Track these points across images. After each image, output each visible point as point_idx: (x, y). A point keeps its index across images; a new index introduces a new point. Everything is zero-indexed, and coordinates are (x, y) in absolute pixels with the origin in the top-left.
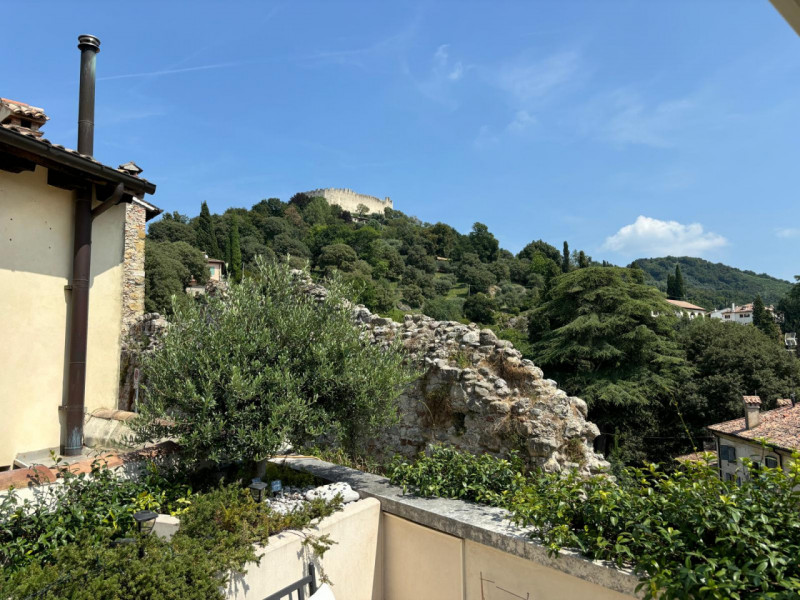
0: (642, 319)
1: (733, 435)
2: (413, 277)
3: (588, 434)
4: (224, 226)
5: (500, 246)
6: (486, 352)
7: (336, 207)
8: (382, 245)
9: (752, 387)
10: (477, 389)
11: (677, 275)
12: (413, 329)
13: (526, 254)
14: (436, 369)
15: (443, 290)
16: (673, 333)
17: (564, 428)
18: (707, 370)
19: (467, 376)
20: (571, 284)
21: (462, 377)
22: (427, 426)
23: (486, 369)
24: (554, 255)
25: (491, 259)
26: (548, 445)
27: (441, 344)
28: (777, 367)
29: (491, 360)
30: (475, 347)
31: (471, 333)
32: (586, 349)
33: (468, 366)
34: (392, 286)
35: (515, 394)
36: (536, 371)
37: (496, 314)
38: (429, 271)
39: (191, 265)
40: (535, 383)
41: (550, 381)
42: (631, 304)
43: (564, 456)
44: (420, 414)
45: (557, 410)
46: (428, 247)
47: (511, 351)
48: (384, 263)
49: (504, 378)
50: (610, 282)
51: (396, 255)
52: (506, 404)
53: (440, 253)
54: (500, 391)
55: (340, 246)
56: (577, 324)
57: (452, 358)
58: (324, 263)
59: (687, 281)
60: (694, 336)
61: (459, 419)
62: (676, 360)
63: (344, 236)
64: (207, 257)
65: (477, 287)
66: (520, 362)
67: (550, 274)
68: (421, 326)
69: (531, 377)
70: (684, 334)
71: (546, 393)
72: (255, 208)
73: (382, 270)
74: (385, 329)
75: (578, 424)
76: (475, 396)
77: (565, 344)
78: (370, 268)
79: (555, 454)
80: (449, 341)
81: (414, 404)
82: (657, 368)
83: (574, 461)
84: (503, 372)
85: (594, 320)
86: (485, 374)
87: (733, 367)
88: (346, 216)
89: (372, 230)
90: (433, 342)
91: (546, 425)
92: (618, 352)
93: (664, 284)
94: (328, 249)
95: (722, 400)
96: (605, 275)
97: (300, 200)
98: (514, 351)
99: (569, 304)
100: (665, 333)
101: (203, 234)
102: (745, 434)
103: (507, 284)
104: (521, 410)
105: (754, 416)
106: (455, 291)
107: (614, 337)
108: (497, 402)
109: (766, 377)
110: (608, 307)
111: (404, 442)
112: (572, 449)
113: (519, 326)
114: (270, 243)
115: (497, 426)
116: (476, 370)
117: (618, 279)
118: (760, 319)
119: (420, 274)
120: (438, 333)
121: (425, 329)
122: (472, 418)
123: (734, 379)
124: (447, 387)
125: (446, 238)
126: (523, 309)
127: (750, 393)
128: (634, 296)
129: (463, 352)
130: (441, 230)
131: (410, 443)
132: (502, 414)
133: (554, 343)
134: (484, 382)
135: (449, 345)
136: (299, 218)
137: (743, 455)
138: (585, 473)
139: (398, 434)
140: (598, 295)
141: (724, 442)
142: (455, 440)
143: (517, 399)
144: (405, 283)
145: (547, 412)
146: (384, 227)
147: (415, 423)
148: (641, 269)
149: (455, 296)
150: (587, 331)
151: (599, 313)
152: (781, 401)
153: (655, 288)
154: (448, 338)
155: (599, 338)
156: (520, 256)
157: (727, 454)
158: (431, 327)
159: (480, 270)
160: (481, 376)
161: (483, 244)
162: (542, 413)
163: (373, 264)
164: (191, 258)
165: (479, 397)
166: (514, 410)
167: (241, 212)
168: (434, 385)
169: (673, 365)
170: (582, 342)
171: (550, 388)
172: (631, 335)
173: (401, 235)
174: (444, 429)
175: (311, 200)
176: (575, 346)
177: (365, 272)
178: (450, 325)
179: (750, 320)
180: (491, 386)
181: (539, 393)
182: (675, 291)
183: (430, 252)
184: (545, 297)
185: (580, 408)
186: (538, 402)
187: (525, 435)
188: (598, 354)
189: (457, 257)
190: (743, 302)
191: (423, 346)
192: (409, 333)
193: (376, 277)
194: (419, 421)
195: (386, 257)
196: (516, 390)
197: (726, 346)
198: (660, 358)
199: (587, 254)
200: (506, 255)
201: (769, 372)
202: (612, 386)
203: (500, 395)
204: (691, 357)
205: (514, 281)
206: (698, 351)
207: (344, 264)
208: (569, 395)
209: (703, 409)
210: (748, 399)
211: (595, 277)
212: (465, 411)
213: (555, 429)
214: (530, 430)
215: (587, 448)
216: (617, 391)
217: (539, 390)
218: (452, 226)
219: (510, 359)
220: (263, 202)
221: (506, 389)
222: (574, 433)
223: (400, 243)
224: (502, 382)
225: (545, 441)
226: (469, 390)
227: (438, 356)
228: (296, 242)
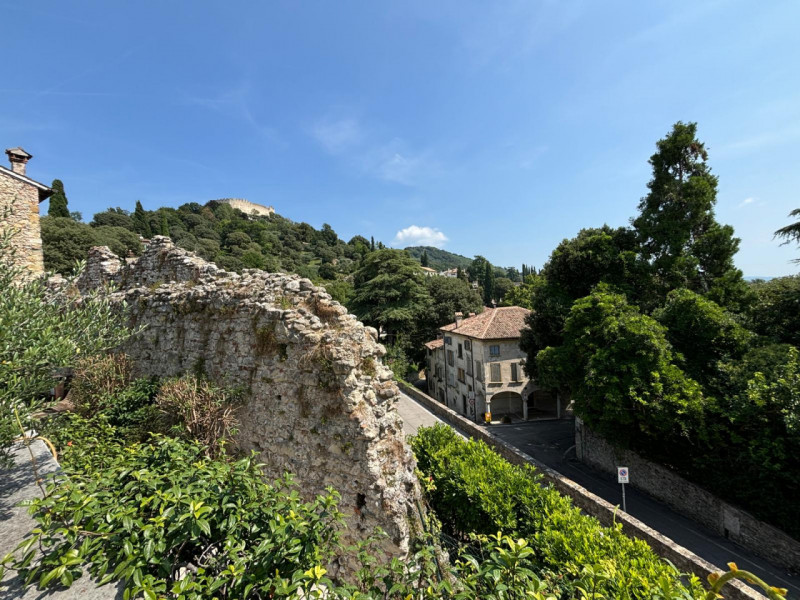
0: (410, 276)
1: (450, 332)
2: (288, 253)
3: (378, 353)
4: (157, 219)
5: (338, 238)
6: (305, 296)
7: (237, 210)
8: (267, 234)
9: (458, 308)
10: (296, 325)
11: (426, 255)
12: (249, 279)
13: (352, 242)
14: (263, 311)
15: (306, 261)
16: (424, 283)
17: (360, 351)
18: (439, 301)
19: (287, 316)
20: (374, 258)
21: (284, 317)
22: (258, 355)
23: (304, 309)
24: (367, 244)
25: (333, 244)
26: (347, 366)
27: (269, 292)
28: (468, 298)
29: (308, 302)
30: (296, 292)
31: (294, 282)
32: (382, 292)
33: (290, 307)
34: (275, 259)
35: (325, 328)
36: (341, 308)
37: (337, 275)
38: (298, 250)
39: (128, 243)
40: (340, 318)
41: (352, 316)
42: (404, 268)
43: (360, 372)
44: (253, 346)
45: (356, 338)
46: (297, 236)
47: (323, 295)
48: (269, 245)
49: (317, 315)
50: (394, 257)
51: (277, 240)
52: (318, 336)
53: (304, 240)
54: (314, 326)
55: (240, 234)
56: (378, 279)
57: (277, 301)
58: (229, 244)
59: (429, 258)
60: (433, 284)
61: (282, 348)
62: (425, 296)
63: (242, 227)
64: (142, 238)
65: (326, 259)
66: (329, 303)
67: (364, 253)
68: (255, 277)
69: (337, 314)
70: (429, 284)
71: (348, 325)
72: (181, 208)
73: (268, 249)
74: (226, 280)
75: (371, 347)
76: (294, 331)
77: (372, 290)
78: (260, 247)
79: (354, 371)
80: (276, 289)
81: (247, 339)
82: (416, 300)
83: (368, 374)
84: (317, 311)
85: (386, 277)
86: (303, 313)
87: (450, 298)
88: (244, 216)
89: (261, 225)
90: (263, 289)
91: (347, 350)
92: (398, 293)
93: (419, 259)
94: (232, 235)
95: (444, 314)
96: (393, 254)
97: (213, 205)
98: (326, 295)
99: (373, 269)
100: (421, 283)
101: (139, 223)
102: (455, 331)
103: (343, 258)
104: (328, 340)
105: (459, 322)
106: (314, 262)
107: (396, 285)
108: (311, 335)
109: (463, 302)
110: (393, 270)
111: (241, 368)
112: (366, 366)
113: (349, 281)
114: (191, 230)
115: (310, 353)
116: (296, 310)
117: (398, 256)
118: (460, 275)
119: (292, 252)
120: (268, 282)
121: (257, 279)
122: (292, 348)
123: (450, 304)
124: (273, 325)
125: (307, 232)
126: (351, 272)
127: (458, 311)
128: (406, 264)
129: (286, 297)
130: (304, 227)
131: (245, 368)
132: (314, 344)
133: (366, 289)
134: (302, 320)
135: (275, 291)
136: (212, 215)
137: (455, 341)
138: (376, 382)
139: (237, 362)
140: (389, 264)
141: (447, 335)
142: (279, 365)
143: (327, 331)
144: (283, 257)
145: (348, 339)
146: (269, 223)
147: (249, 353)
148: (409, 252)
149: (313, 265)
150: (383, 282)
151: (389, 273)
152: (470, 314)
153: (416, 261)
154: (275, 286)
155: (389, 286)
156: (349, 243)
157: (448, 341)
158: (262, 278)
159: (328, 250)
160: (300, 315)
161: (328, 236)
162: (344, 341)
163: (262, 245)
164: (129, 239)
165: (297, 331)
166: (323, 340)
167: (171, 210)
168: (263, 322)
169: (424, 298)
170: (381, 289)
171: (351, 321)
172: (404, 284)
173: (280, 229)
174: (271, 357)
175: (220, 204)
176: (377, 291)
177: (257, 250)
178: (277, 276)
179: (455, 276)
180: (307, 322)
181: (343, 326)
182: (424, 263)
183: (298, 239)
184: (362, 265)
185: (373, 335)
186: (342, 332)
187: (331, 359)
188: (388, 294)
189: (314, 243)
190: (452, 268)
191: (255, 292)
192: (244, 283)
193: (264, 253)
194: (252, 352)
195: (271, 241)
196: (327, 324)
197: (447, 289)
198: (418, 296)
199: (383, 244)
200: (342, 242)
201: (465, 300)
202: (395, 311)
203: (314, 329)
204: (432, 294)
205: (346, 257)
206: (435, 291)
207: (243, 244)
208: (365, 325)
209: (438, 320)
210: (457, 314)
211: (387, 254)
212: (286, 342)
213: (353, 352)
214: (335, 355)
215: (377, 363)
216: (398, 313)
217: (343, 323)
218: (311, 225)
219: (322, 301)
220: (186, 205)
221: (319, 324)
222: (368, 354)
223: (280, 234)
224: (316, 319)
225: (346, 362)
226: (290, 326)
227: (266, 301)
228: (210, 230)
